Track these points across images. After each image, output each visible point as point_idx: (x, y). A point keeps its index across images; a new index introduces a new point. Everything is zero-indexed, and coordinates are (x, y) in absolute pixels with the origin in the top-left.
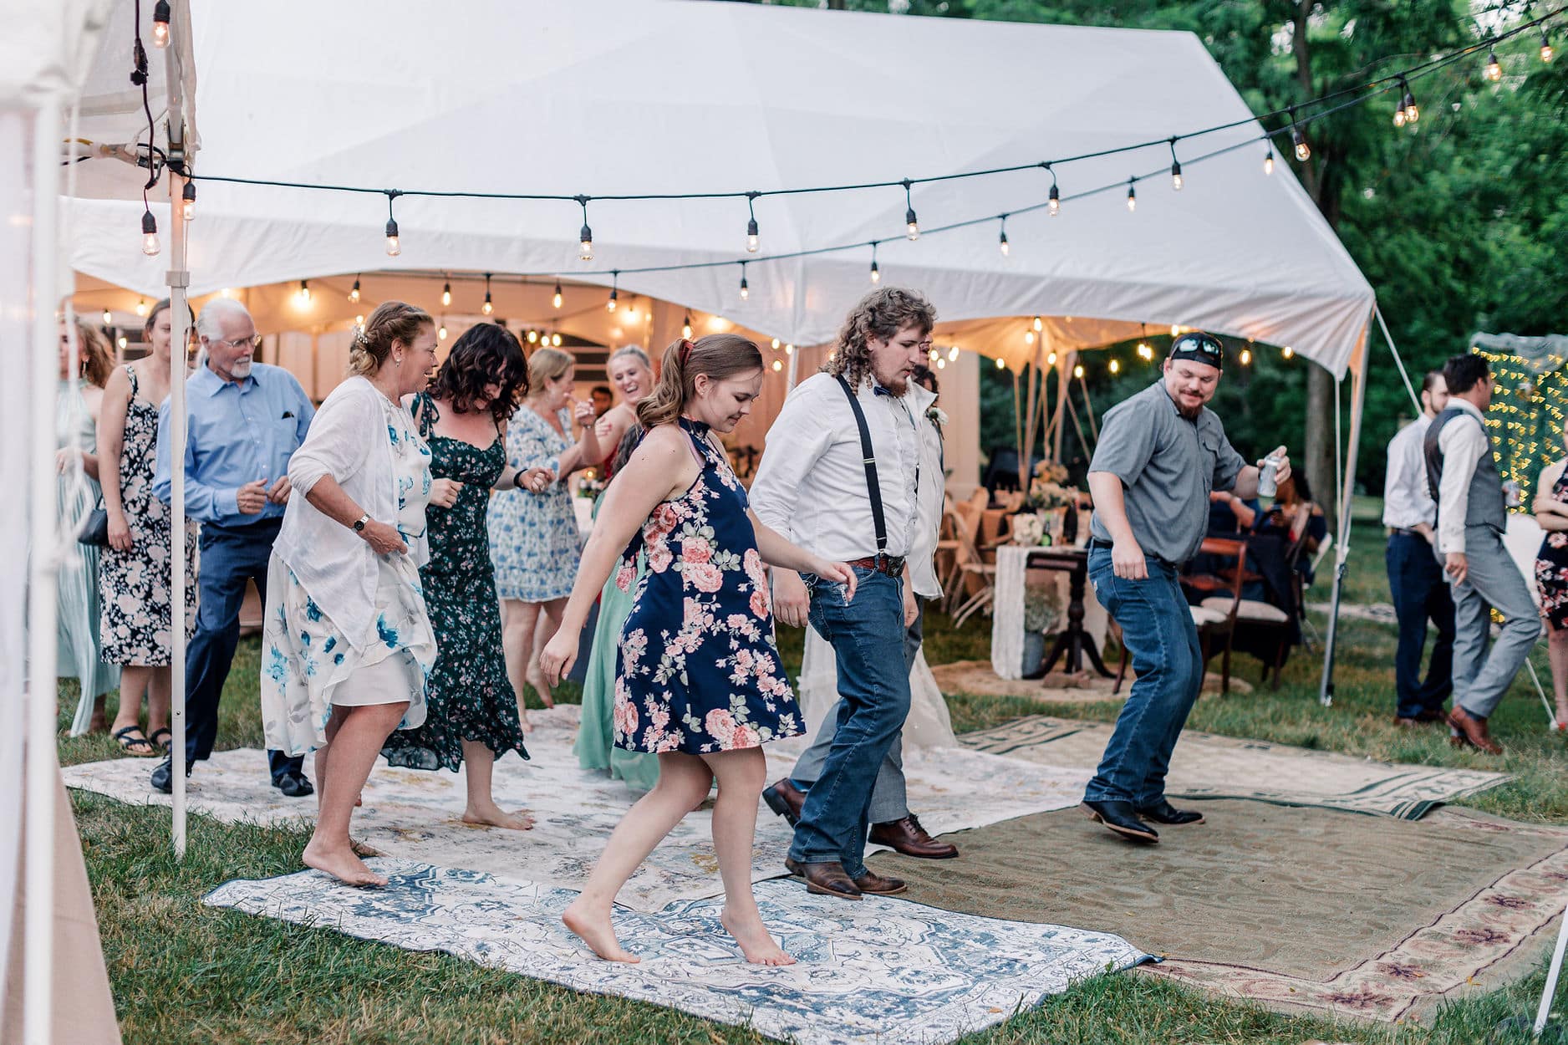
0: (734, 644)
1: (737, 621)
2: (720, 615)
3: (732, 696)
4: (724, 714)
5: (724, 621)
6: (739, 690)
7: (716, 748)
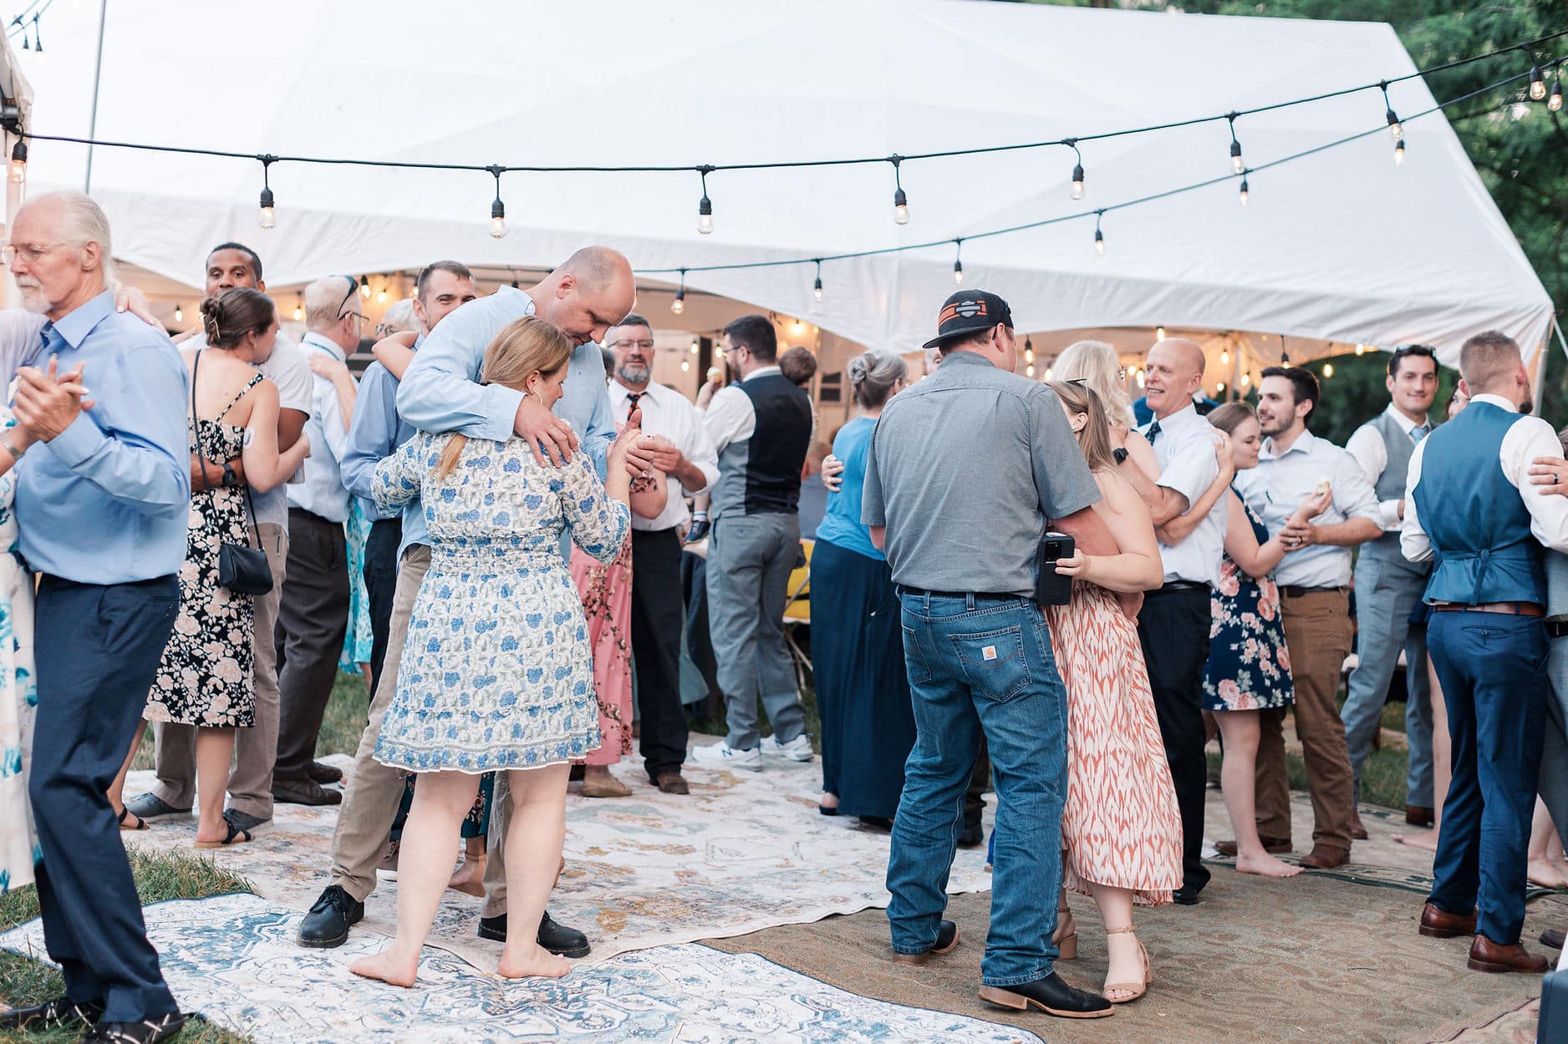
0: (1245, 634)
1: (1248, 618)
2: (1236, 613)
3: (1240, 671)
4: (1231, 684)
5: (1239, 616)
6: (1245, 668)
7: (1225, 708)
